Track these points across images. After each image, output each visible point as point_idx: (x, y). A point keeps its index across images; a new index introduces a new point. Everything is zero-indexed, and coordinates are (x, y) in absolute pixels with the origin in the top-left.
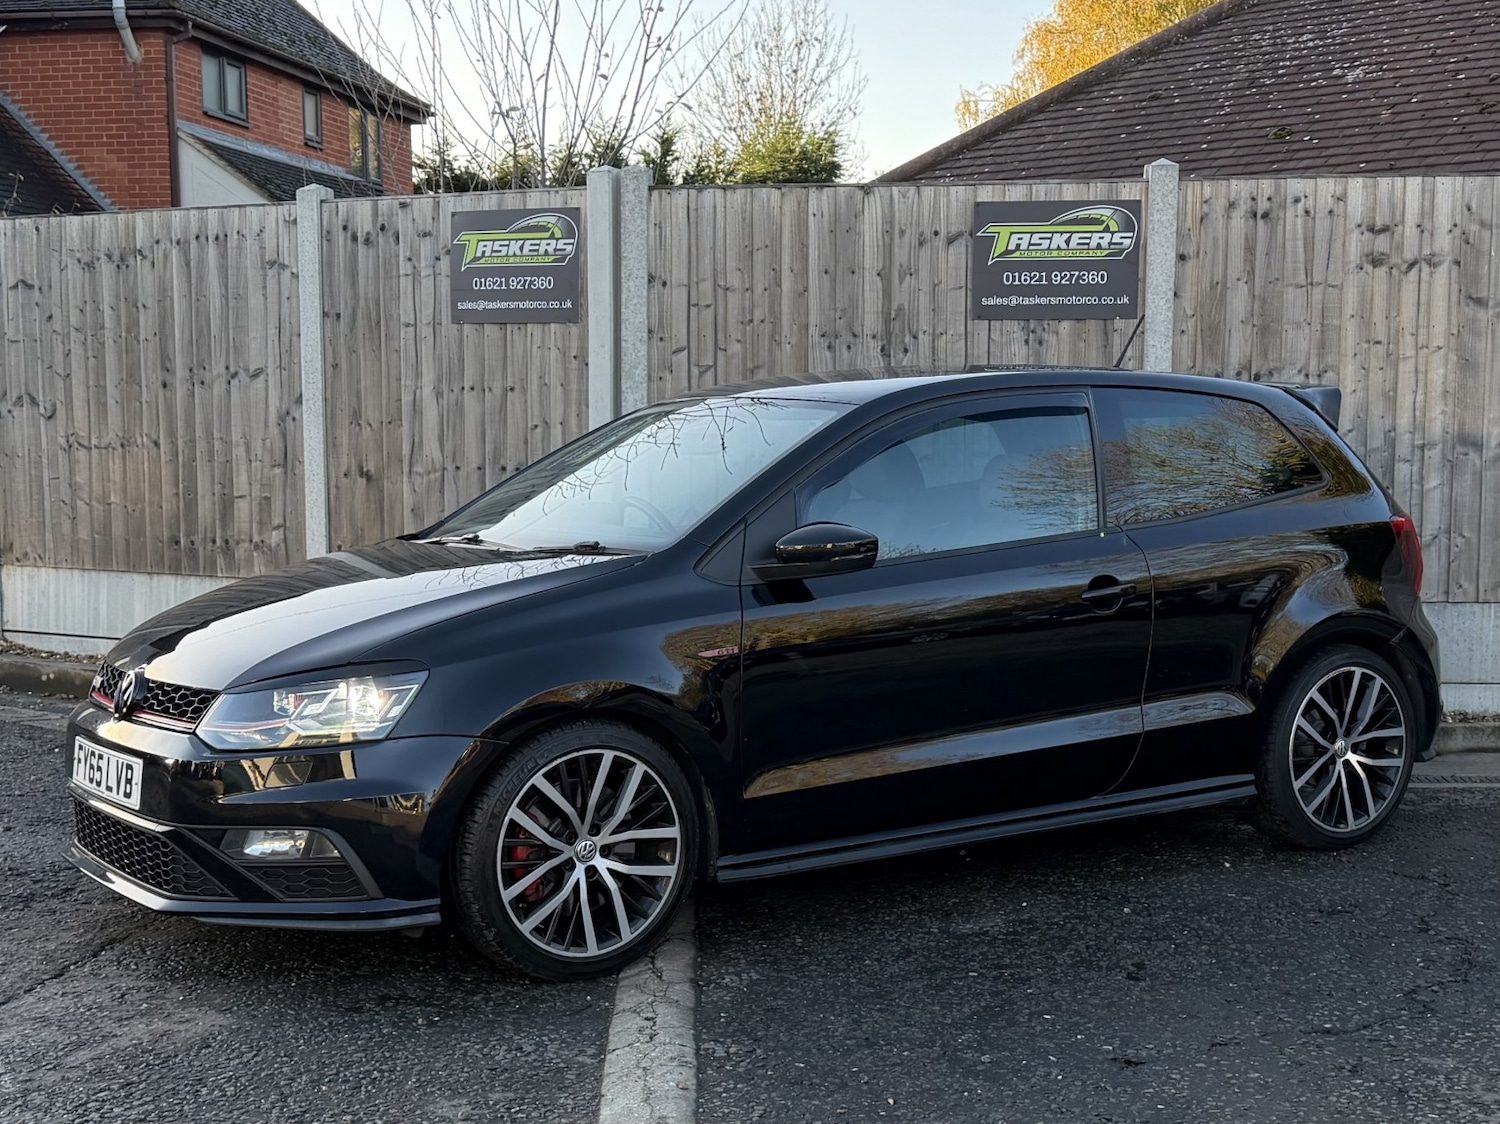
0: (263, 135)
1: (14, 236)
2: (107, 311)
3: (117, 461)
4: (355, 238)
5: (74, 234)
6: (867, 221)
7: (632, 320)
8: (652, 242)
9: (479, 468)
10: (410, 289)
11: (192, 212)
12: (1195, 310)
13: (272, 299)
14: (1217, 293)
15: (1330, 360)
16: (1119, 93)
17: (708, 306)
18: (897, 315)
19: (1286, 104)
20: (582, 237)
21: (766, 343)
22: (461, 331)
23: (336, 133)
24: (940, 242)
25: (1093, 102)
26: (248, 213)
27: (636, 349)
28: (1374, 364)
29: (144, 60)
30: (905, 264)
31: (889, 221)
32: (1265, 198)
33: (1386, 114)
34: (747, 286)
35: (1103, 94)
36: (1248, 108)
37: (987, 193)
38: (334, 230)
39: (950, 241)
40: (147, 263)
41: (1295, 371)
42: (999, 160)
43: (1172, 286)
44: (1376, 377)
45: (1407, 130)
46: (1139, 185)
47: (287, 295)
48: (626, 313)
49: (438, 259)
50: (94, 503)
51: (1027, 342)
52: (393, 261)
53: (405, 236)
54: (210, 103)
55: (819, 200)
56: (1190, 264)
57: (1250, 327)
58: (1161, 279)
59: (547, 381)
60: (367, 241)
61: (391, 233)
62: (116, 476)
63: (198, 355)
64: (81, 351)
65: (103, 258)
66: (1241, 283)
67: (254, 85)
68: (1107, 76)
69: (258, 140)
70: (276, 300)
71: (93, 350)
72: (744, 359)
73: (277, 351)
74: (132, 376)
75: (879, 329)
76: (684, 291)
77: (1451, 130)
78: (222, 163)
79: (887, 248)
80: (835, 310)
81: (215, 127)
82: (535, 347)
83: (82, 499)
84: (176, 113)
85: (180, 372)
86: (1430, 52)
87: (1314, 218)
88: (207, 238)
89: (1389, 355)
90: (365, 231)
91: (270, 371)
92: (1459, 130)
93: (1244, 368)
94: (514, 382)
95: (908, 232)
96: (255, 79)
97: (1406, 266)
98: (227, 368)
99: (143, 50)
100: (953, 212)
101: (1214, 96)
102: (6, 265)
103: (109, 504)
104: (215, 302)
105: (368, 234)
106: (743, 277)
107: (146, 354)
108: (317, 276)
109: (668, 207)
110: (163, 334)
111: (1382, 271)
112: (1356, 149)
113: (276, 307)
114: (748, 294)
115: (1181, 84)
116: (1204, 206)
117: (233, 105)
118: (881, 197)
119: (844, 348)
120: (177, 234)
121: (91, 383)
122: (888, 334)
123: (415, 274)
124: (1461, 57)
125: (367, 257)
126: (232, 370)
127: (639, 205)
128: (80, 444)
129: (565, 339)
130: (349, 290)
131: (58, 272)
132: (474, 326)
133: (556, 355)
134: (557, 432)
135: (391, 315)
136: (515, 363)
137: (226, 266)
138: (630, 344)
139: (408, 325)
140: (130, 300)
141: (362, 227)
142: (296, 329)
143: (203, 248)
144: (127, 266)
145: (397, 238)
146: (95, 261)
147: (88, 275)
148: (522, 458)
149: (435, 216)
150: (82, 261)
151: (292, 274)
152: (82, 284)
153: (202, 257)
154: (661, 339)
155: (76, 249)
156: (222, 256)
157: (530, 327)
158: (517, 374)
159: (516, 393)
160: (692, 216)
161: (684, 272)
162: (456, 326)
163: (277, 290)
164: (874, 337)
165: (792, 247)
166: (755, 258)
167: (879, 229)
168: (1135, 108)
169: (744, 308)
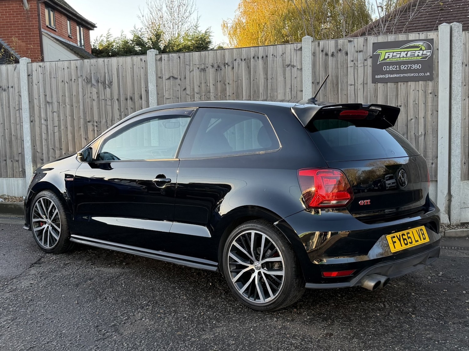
1: (169, 60)
2: (212, 86)
4: (327, 54)
5: (196, 59)
7: (456, 78)
10: (353, 71)
11: (252, 48)
13: (288, 79)
22: (376, 86)
26: (278, 47)
27: (457, 89)
38: (318, 51)
40: (230, 68)
47: (295, 76)
48: (454, 76)
49: (366, 60)
52: (345, 62)
53: (350, 53)
59: (417, 103)
60: (332, 55)
61: (344, 51)
65: (210, 67)
70: (290, 79)
73: (290, 97)
82: (411, 90)
88: (258, 58)
94: (401, 104)
102: (164, 71)
104: (262, 81)
105: (333, 52)
108: (311, 69)
113: (290, 81)
120: (244, 56)
123: (355, 67)
125: (333, 61)
127: (459, 37)
129: (426, 86)
130: (324, 74)
131: (189, 72)
132: (383, 84)
133: (422, 93)
134: (422, 121)
135: (343, 82)
136: (402, 97)
137: (266, 67)
138: (455, 88)
139: (351, 85)
140: (222, 81)
141: (330, 50)
142: (299, 89)
143: (256, 61)
144: (221, 69)
145: (347, 54)
146: (206, 68)
147: (203, 73)
148: (405, 131)
149: (365, 45)
150: (200, 68)
151: (298, 69)
152: (200, 77)
153: (256, 65)
154: (465, 85)
155: (197, 64)
156: (265, 64)
157: (409, 83)
158: (402, 100)
159: (402, 107)
162: (374, 84)
163: (290, 75)
168: (436, 13)
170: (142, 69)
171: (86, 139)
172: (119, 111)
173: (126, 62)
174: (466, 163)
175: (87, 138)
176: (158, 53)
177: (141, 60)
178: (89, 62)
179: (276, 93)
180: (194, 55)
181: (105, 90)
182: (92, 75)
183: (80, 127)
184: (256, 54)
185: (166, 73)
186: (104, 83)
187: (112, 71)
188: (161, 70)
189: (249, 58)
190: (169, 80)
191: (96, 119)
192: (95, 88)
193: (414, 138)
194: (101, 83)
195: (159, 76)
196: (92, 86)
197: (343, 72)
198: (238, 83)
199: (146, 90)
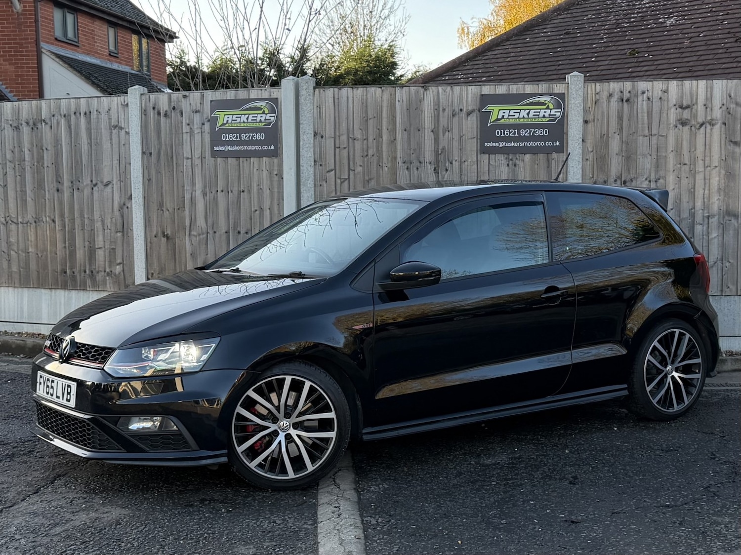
0: (87, 50)
2: (27, 152)
3: (32, 230)
4: (159, 114)
5: (8, 112)
6: (426, 104)
7: (306, 155)
8: (315, 115)
9: (226, 232)
10: (189, 139)
12: (593, 148)
13: (115, 146)
14: (604, 140)
15: (662, 173)
16: (548, 30)
17: (345, 148)
18: (442, 152)
19: (635, 37)
20: (279, 113)
21: (375, 167)
22: (216, 161)
23: (126, 48)
24: (464, 114)
25: (535, 36)
26: (102, 101)
27: (308, 170)
28: (683, 175)
29: (23, 11)
30: (446, 126)
31: (437, 104)
32: (627, 92)
33: (687, 43)
34: (365, 138)
35: (540, 31)
36: (615, 39)
37: (487, 90)
38: (148, 109)
39: (469, 114)
40: (48, 127)
41: (644, 179)
42: (487, 66)
43: (581, 136)
44: (684, 182)
45: (698, 51)
46: (564, 85)
47: (123, 143)
48: (302, 152)
49: (203, 124)
50: (20, 252)
51: (508, 165)
52: (180, 125)
53: (186, 112)
54: (58, 33)
55: (401, 93)
56: (590, 125)
57: (621, 157)
58: (575, 133)
59: (261, 187)
60: (166, 115)
61: (178, 111)
62: (32, 237)
63: (76, 174)
64: (12, 173)
65: (24, 124)
66: (616, 135)
67: (82, 23)
68: (542, 22)
69: (84, 53)
70: (117, 146)
71: (19, 171)
72: (364, 175)
73: (118, 172)
74: (40, 185)
75: (433, 159)
76: (332, 140)
77: (720, 51)
78: (66, 65)
79: (436, 118)
80: (410, 149)
81: (61, 46)
82: (255, 170)
83: (13, 250)
84: (41, 39)
85: (66, 184)
86: (710, 10)
87: (652, 102)
88: (80, 114)
89: (691, 171)
90: (165, 109)
91: (114, 182)
92: (724, 50)
93: (618, 177)
94: (244, 188)
95: (447, 109)
96: (83, 20)
97: (699, 125)
98: (92, 181)
99: (22, 5)
100: (470, 99)
101: (598, 33)
103: (28, 253)
104: (85, 147)
105: (166, 111)
106: (362, 131)
107: (48, 174)
108: (139, 133)
109: (323, 97)
110: (57, 164)
111: (687, 128)
112: (672, 61)
113: (117, 149)
114: (365, 142)
115: (581, 26)
116: (597, 95)
117: (70, 34)
118: (433, 92)
119: (415, 169)
120: (64, 111)
121: (18, 189)
122: (437, 161)
123: (191, 132)
124: (726, 12)
125: (166, 123)
126: (94, 182)
127: (309, 97)
128: (12, 221)
129: (271, 165)
130: (156, 140)
132: (223, 159)
133: (266, 174)
135: (179, 154)
136: (245, 178)
137: (90, 128)
138: (305, 168)
139: (188, 159)
140: (39, 146)
141: (163, 108)
142: (128, 161)
143: (78, 119)
144: (37, 128)
145: (181, 114)
146: (20, 126)
147: (16, 133)
148: (249, 227)
149: (201, 102)
150: (13, 125)
151: (126, 132)
152: (13, 138)
153: (78, 124)
154: (321, 165)
155: (9, 119)
156: (89, 124)
157: (252, 159)
158: (245, 183)
159: (245, 193)
160: (336, 102)
161: (333, 130)
162: (213, 159)
163: (118, 140)
164: (430, 163)
165: (388, 118)
166: (368, 123)
167: (432, 108)
168: (557, 39)
169: (363, 149)
179: (102, 166)
180: (5, 106)
184: (78, 109)
189: (70, 113)
197: (179, 140)
198: (57, 149)
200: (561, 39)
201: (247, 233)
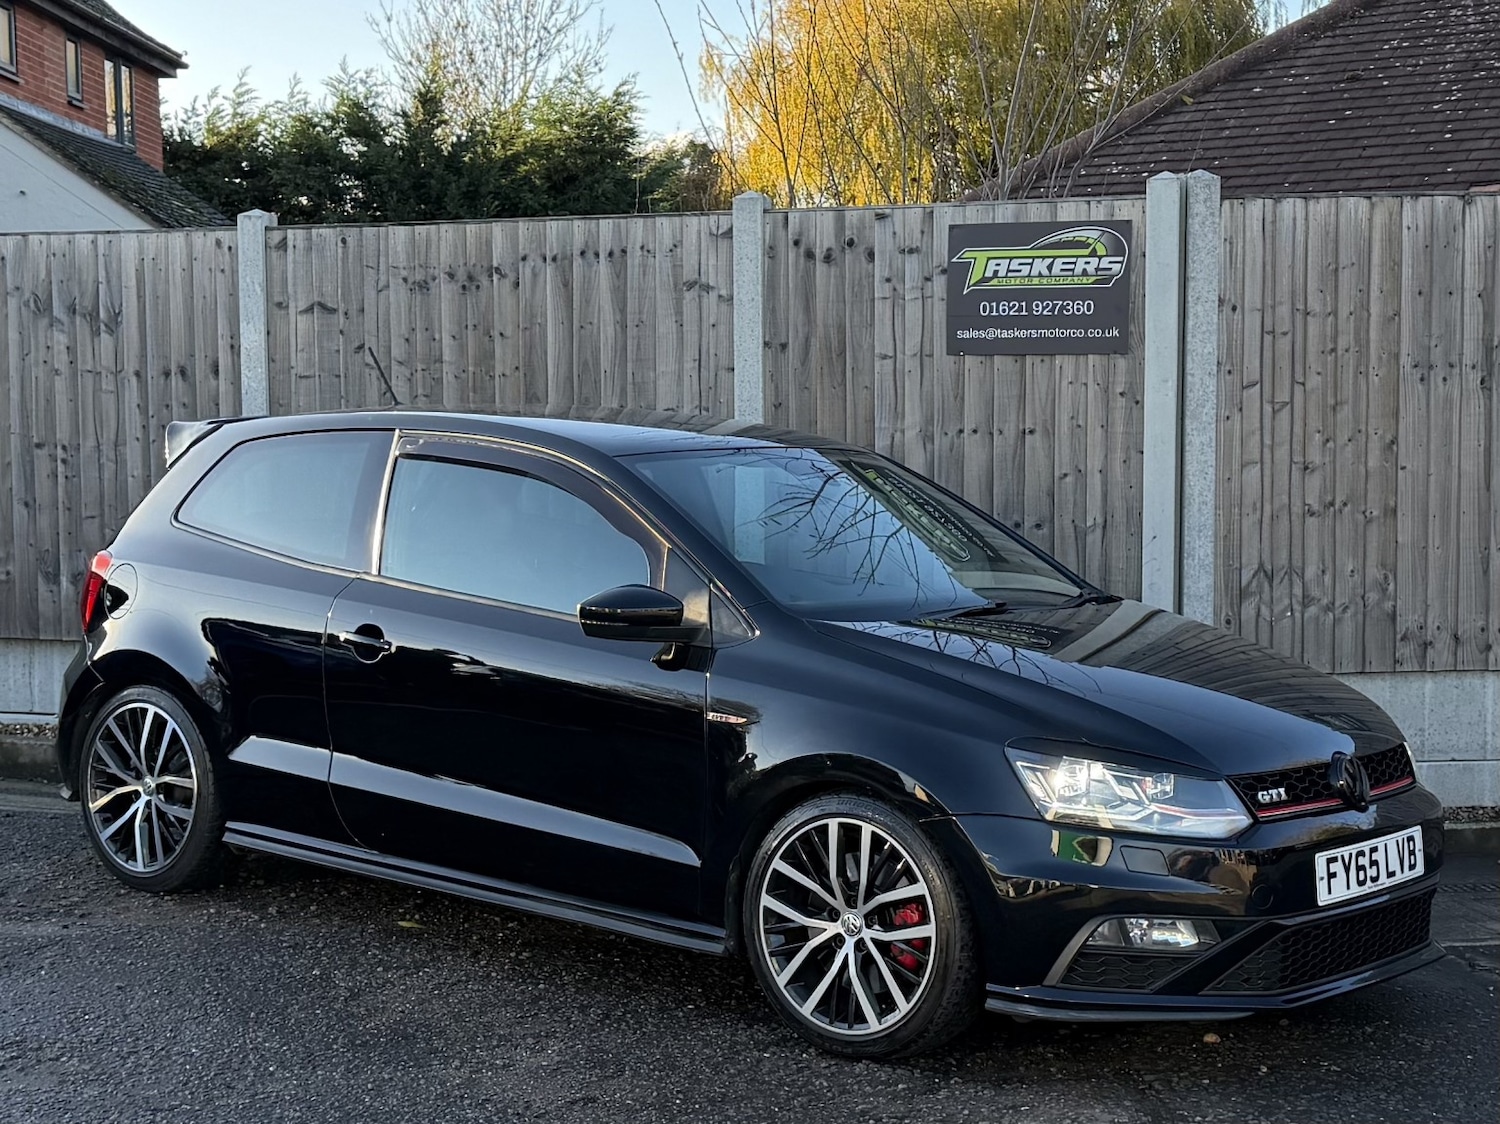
1: (309, 249)
2: (447, 340)
4: (810, 255)
5: (399, 249)
6: (1467, 235)
7: (1200, 351)
8: (1222, 260)
10: (889, 314)
13: (689, 328)
16: (1302, 73)
17: (1285, 334)
20: (1134, 256)
21: (1351, 376)
22: (960, 364)
25: (1273, 83)
26: (658, 224)
27: (1203, 384)
31: (1492, 234)
34: (1329, 310)
35: (1282, 73)
38: (782, 243)
40: (507, 283)
47: (712, 321)
48: (1191, 343)
49: (929, 279)
52: (865, 283)
53: (882, 253)
55: (1413, 209)
59: (1081, 423)
60: (828, 258)
61: (861, 249)
65: (442, 277)
68: (1279, 53)
70: (696, 328)
71: (424, 388)
72: (1324, 395)
73: (696, 387)
75: (1479, 358)
76: (1258, 315)
79: (1490, 266)
80: (1430, 336)
82: (1065, 383)
88: (597, 255)
90: (826, 246)
94: (1035, 424)
102: (294, 285)
104: (608, 331)
105: (829, 250)
106: (1325, 299)
107: (501, 392)
108: (759, 300)
110: (529, 370)
113: (697, 336)
114: (1331, 318)
115: (1381, 64)
118: (1484, 208)
119: (1440, 380)
120: (552, 247)
122: (1489, 364)
123: (896, 299)
125: (829, 277)
127: (1210, 219)
129: (1108, 373)
130: (801, 316)
131: (373, 293)
132: (980, 358)
133: (1095, 392)
134: (1095, 482)
135: (861, 346)
136: (1037, 401)
137: (622, 287)
138: (1197, 379)
139: (885, 357)
140: (481, 328)
141: (821, 241)
142: (724, 362)
143: (590, 266)
144: (478, 287)
145: (871, 255)
146: (429, 281)
147: (419, 297)
148: (1046, 512)
149: (926, 230)
150: (410, 281)
151: (720, 296)
152: (410, 309)
153: (590, 278)
154: (1229, 372)
155: (401, 266)
156: (618, 277)
157: (1058, 360)
158: (1038, 412)
159: (1037, 436)
160: (1270, 231)
161: (1259, 292)
162: (952, 358)
163: (697, 315)
164: (1474, 367)
165: (1382, 265)
166: (1340, 278)
167: (1481, 244)
168: (1332, 91)
169: (1325, 336)
170: (219, 274)
171: (26, 505)
172: (141, 414)
173: (167, 248)
174: (1233, 622)
175: (31, 502)
176: (275, 224)
177: (218, 243)
178: (44, 244)
179: (652, 374)
180: (391, 235)
181: (96, 340)
182: (55, 288)
183: (9, 464)
184: (590, 243)
185: (299, 291)
186: (93, 316)
187: (120, 278)
188: (285, 281)
189: (569, 253)
190: (309, 316)
191: (63, 434)
192: (63, 331)
193: (1073, 535)
194: (85, 316)
195: (277, 299)
196: (52, 325)
197: (861, 315)
198: (530, 335)
199: (232, 347)
200: (1345, 91)
201: (1038, 526)
